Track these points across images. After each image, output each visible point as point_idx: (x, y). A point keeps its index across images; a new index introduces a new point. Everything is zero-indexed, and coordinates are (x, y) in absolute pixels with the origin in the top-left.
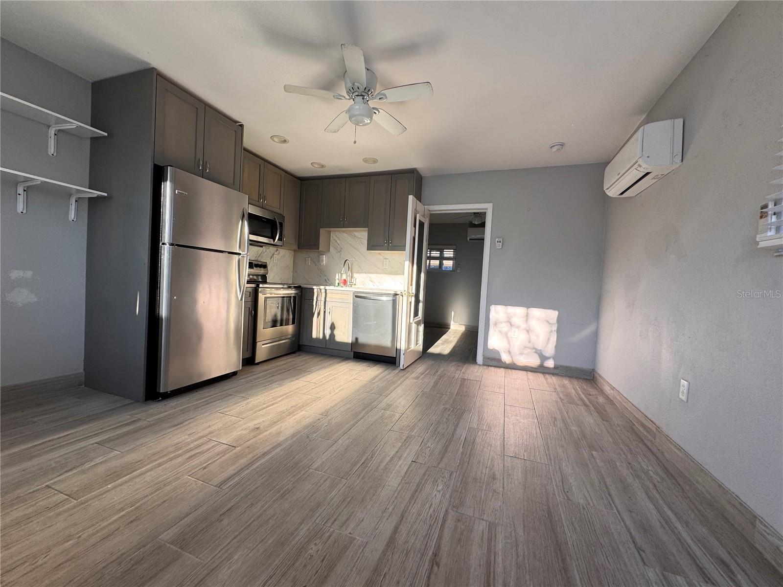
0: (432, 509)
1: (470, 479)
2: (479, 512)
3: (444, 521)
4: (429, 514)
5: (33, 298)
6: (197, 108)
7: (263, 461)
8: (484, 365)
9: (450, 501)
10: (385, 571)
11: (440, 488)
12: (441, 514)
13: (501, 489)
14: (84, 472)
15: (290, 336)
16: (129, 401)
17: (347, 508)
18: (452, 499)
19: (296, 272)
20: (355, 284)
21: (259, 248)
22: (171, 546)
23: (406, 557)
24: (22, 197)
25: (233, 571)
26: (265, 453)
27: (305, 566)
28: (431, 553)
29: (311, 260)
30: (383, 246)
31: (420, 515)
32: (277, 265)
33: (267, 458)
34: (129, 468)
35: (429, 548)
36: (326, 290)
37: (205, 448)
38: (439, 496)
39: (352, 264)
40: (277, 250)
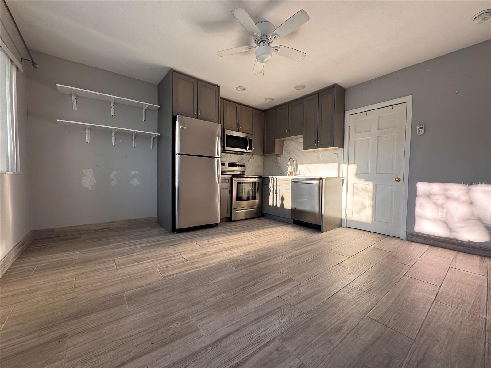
0: (264, 333)
1: (315, 323)
2: (300, 352)
3: (266, 345)
4: (259, 336)
5: (139, 183)
6: (193, 83)
7: (193, 271)
8: (407, 240)
9: (283, 333)
10: (197, 358)
11: (283, 321)
12: (267, 339)
13: (338, 342)
14: (127, 257)
15: (256, 207)
16: (167, 231)
17: (210, 311)
18: (285, 333)
19: (265, 169)
20: (299, 174)
21: (241, 155)
22: (125, 298)
23: (217, 356)
24: (134, 140)
25: (134, 320)
26: (198, 267)
27: (162, 333)
28: (236, 362)
29: (273, 160)
30: (314, 145)
31: (251, 333)
32: (252, 165)
33: (197, 270)
34: (142, 260)
35: (237, 359)
36: (277, 178)
37: (175, 258)
38: (277, 326)
39: (297, 161)
40: (252, 156)
